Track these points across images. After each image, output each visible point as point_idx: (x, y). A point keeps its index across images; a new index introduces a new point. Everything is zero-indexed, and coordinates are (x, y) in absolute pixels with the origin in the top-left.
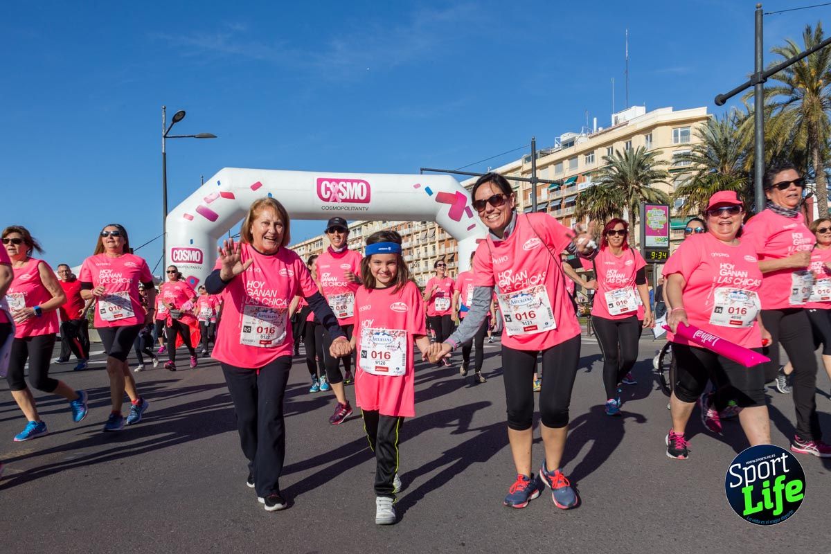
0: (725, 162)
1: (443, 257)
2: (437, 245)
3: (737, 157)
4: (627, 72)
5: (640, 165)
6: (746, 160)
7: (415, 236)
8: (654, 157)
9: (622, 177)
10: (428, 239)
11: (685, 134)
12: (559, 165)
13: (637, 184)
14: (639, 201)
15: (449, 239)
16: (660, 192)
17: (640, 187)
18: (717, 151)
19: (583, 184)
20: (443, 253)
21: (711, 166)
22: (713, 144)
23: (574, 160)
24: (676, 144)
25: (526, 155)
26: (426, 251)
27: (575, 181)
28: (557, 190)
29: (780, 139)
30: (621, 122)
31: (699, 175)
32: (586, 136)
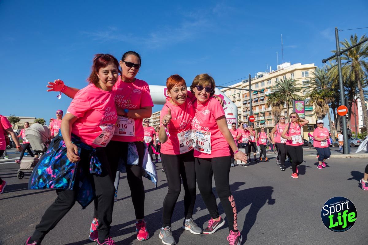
0: (324, 85)
3: (328, 83)
4: (282, 50)
5: (290, 85)
6: (332, 84)
8: (296, 82)
9: (283, 90)
11: (307, 73)
12: (257, 84)
13: (289, 93)
14: (290, 99)
16: (298, 96)
17: (290, 93)
18: (320, 81)
19: (267, 92)
21: (318, 86)
22: (319, 78)
23: (263, 83)
24: (303, 77)
25: (243, 80)
27: (264, 91)
28: (256, 94)
29: (345, 76)
30: (281, 68)
31: (314, 89)
32: (267, 74)
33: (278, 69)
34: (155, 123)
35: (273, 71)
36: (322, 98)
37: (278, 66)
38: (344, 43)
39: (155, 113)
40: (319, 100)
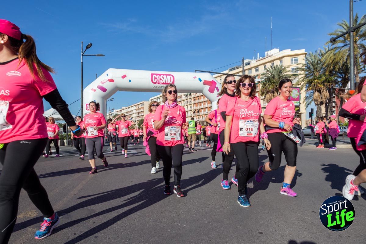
0: (316, 71)
1: (195, 111)
2: (192, 105)
3: (322, 68)
4: (271, 34)
5: (281, 72)
7: (183, 102)
8: (286, 69)
9: (273, 77)
10: (189, 103)
11: (296, 60)
15: (197, 103)
18: (313, 66)
20: (195, 109)
21: (310, 73)
22: (312, 64)
23: (250, 70)
24: (293, 64)
25: (230, 68)
26: (188, 108)
29: (341, 61)
30: (269, 55)
31: (306, 76)
32: (255, 61)
33: (266, 56)
34: (138, 114)
35: (261, 58)
36: (322, 84)
37: (266, 53)
38: (343, 24)
39: (138, 104)
40: (319, 86)
